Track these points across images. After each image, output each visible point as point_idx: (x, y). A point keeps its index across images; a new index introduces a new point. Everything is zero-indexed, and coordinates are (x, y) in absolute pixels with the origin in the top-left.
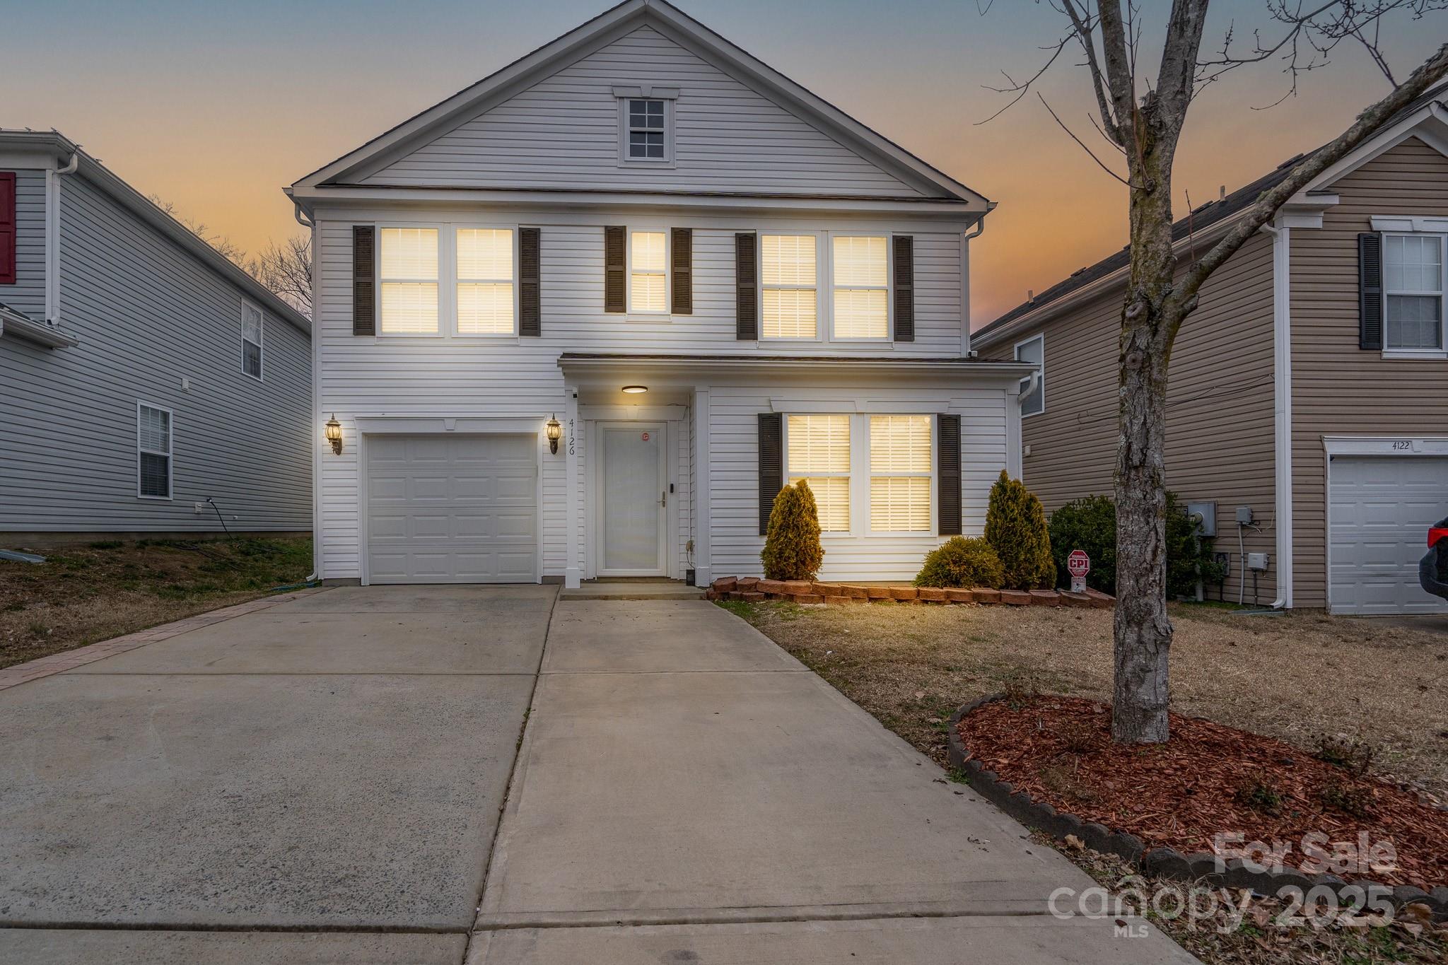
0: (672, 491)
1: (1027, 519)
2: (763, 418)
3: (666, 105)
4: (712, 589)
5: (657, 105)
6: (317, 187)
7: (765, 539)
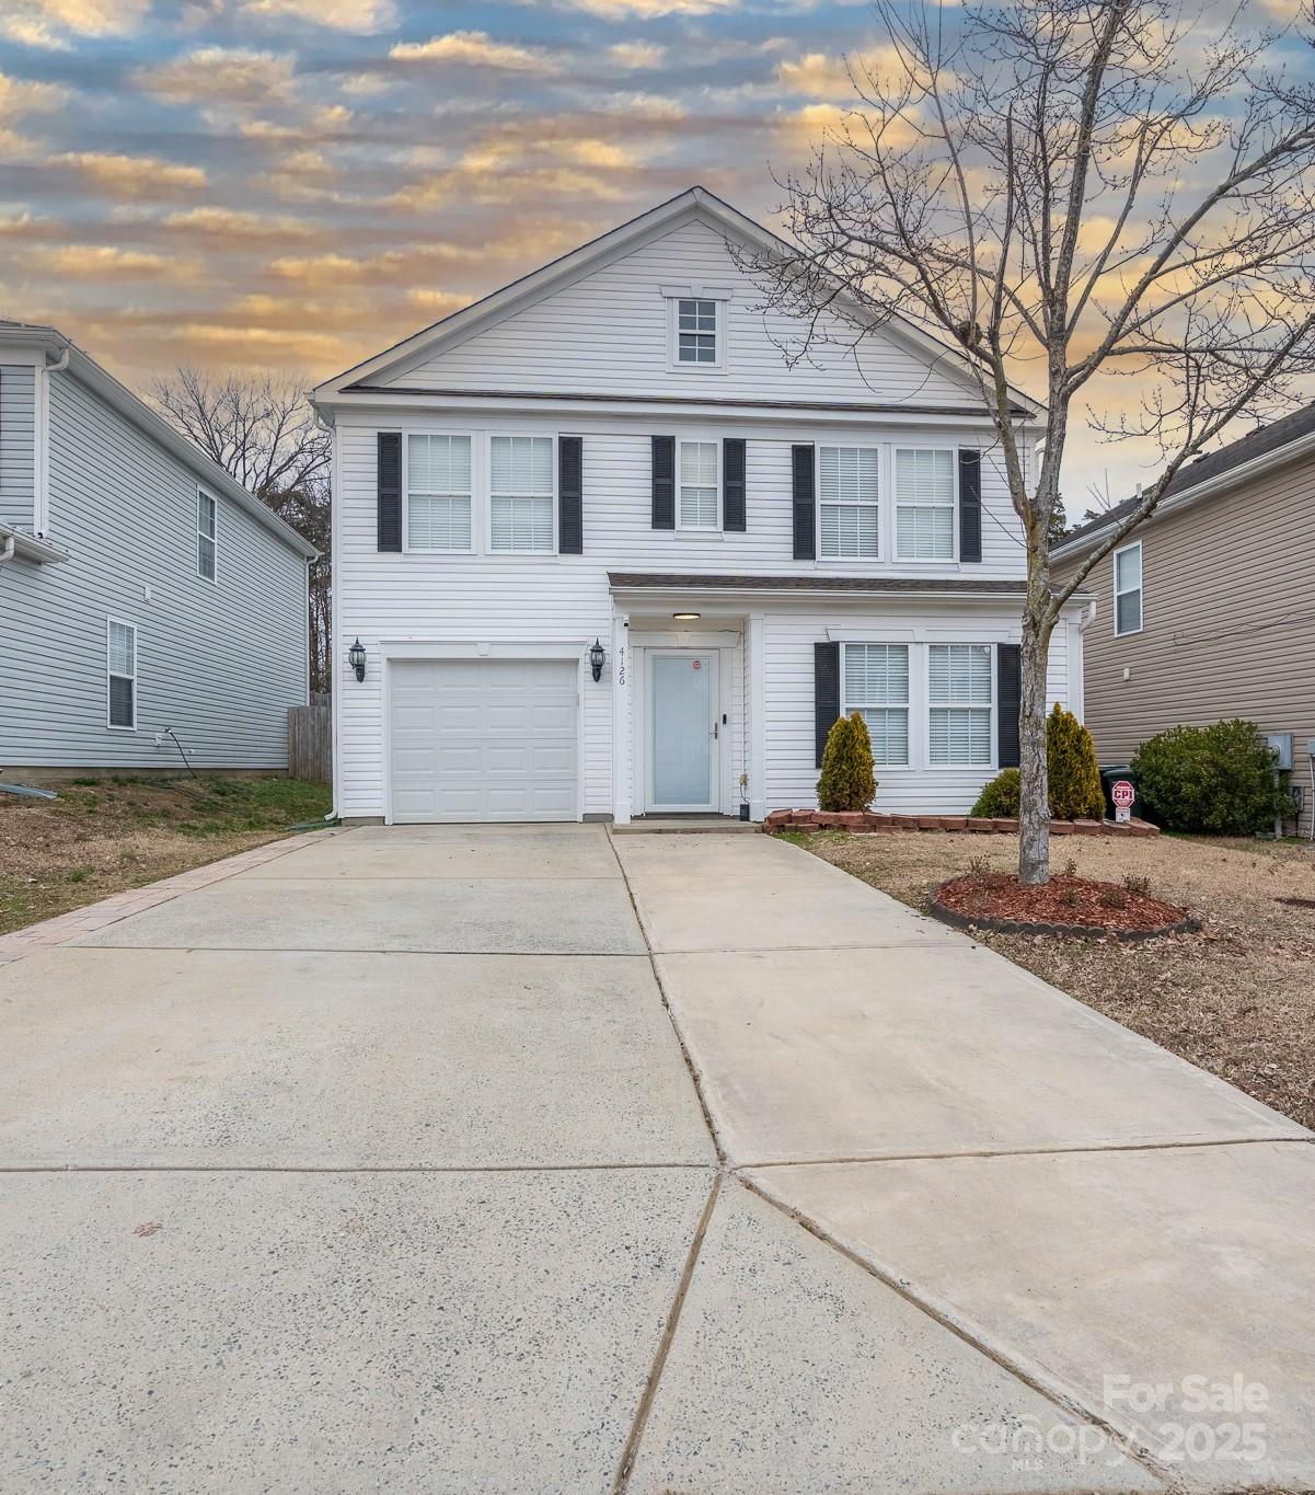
0: (725, 722)
1: (1077, 751)
2: (819, 647)
3: (718, 304)
4: (767, 823)
5: (709, 307)
6: (340, 392)
7: (821, 771)
